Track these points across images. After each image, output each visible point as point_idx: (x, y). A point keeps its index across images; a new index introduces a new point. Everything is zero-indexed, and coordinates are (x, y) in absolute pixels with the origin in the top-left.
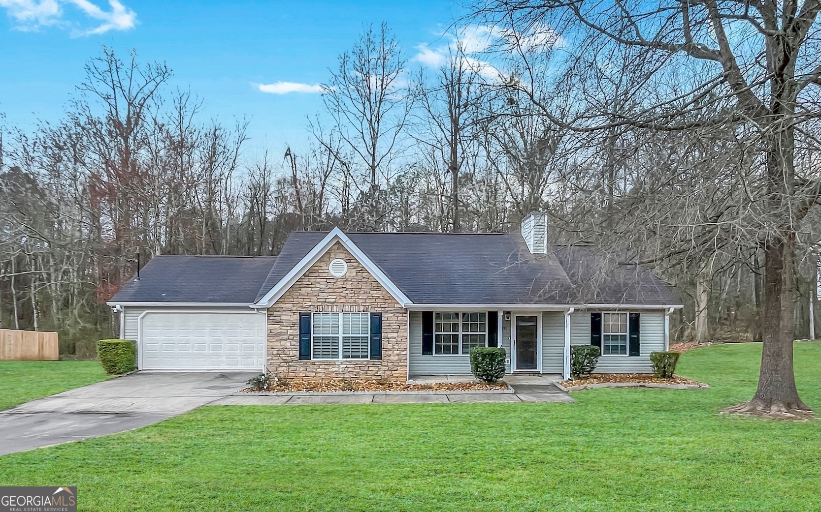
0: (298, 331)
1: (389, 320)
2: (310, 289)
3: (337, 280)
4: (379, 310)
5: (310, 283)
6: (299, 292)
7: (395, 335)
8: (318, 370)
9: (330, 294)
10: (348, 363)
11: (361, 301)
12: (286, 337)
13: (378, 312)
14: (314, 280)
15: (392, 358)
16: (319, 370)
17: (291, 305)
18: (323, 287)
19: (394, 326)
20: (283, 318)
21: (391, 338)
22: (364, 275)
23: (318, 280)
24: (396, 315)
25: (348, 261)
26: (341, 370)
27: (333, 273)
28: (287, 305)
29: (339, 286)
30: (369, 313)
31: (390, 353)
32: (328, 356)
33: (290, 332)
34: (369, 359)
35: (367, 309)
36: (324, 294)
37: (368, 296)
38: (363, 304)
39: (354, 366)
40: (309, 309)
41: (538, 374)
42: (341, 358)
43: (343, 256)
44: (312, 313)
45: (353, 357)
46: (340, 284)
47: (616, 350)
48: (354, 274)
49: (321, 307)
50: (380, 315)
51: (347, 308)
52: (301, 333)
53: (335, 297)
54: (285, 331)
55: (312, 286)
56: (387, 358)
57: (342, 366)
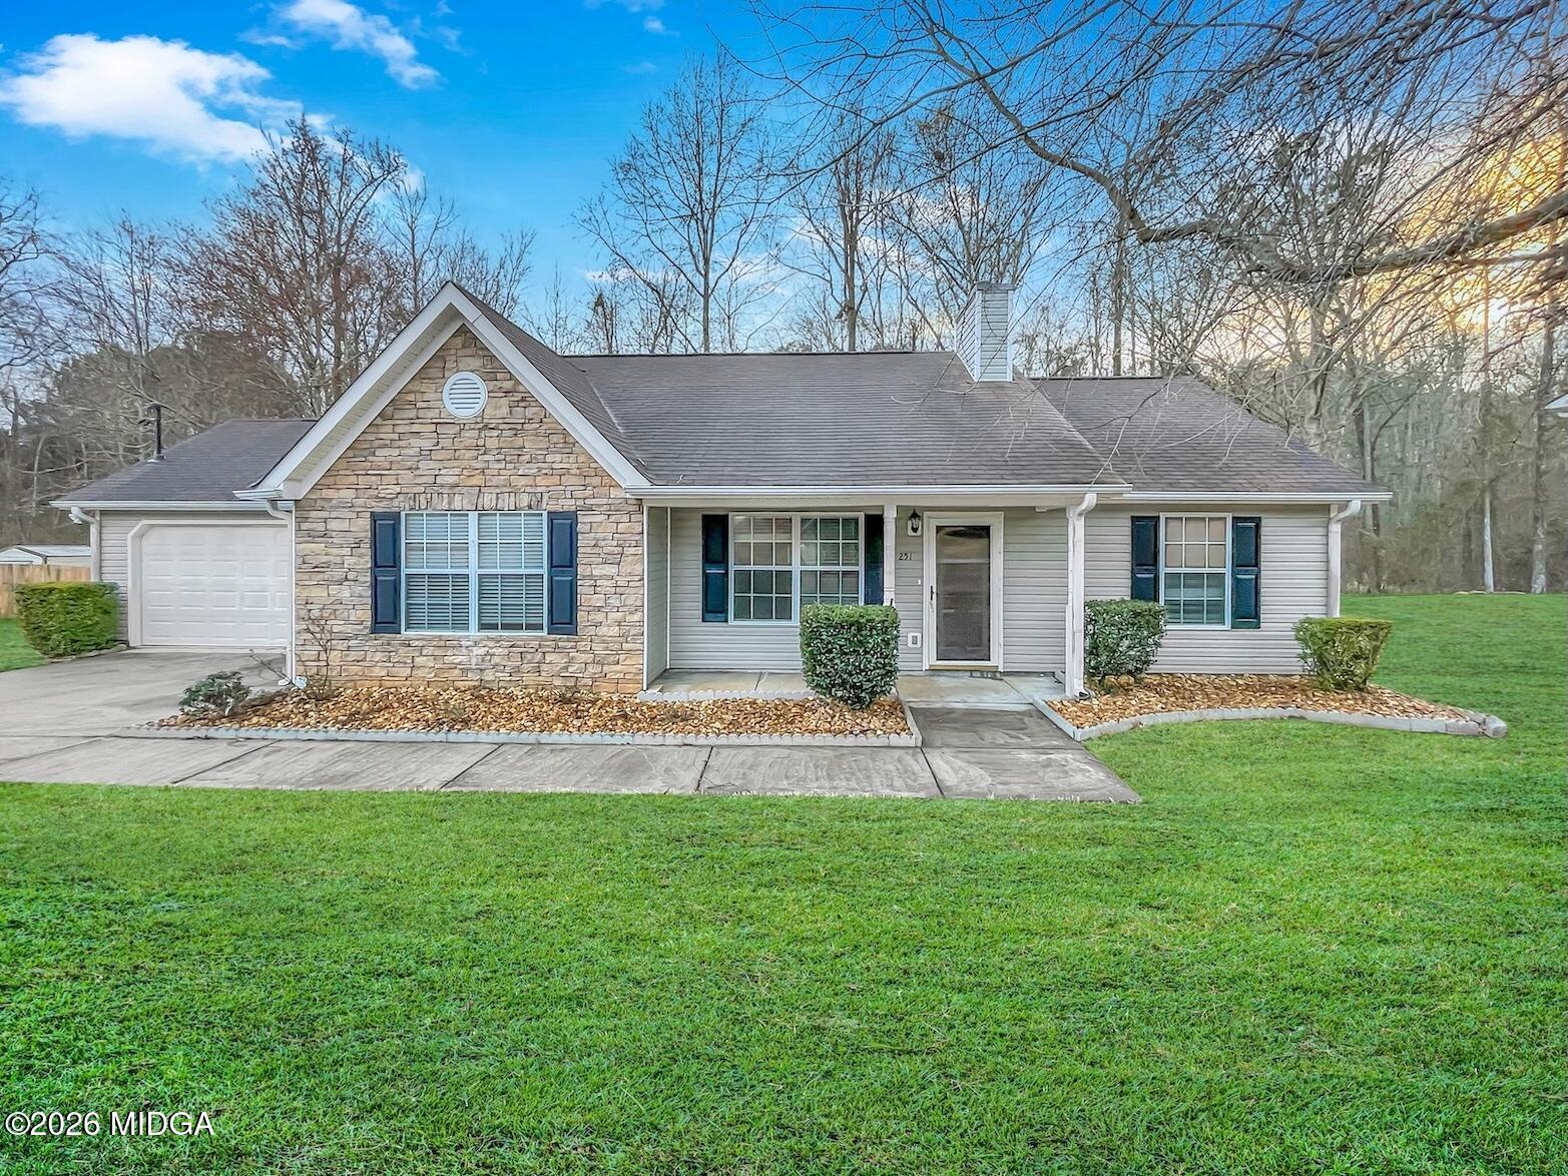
0: (368, 558)
1: (594, 531)
2: (397, 452)
3: (463, 427)
4: (567, 505)
5: (396, 436)
6: (370, 458)
7: (611, 570)
8: (417, 660)
9: (446, 465)
10: (491, 644)
11: (523, 481)
12: (339, 574)
13: (566, 508)
14: (407, 429)
15: (603, 630)
16: (419, 660)
17: (351, 494)
18: (427, 444)
19: (610, 547)
20: (333, 525)
21: (601, 577)
22: (530, 412)
23: (415, 428)
24: (612, 519)
25: (489, 376)
26: (474, 661)
27: (451, 408)
28: (344, 493)
29: (468, 442)
30: (545, 514)
31: (600, 617)
32: (443, 625)
33: (349, 561)
34: (544, 633)
35: (540, 502)
36: (432, 465)
37: (540, 469)
38: (528, 489)
39: (507, 651)
40: (396, 503)
41: (994, 674)
42: (473, 631)
43: (476, 363)
44: (403, 514)
45: (505, 627)
46: (469, 436)
47: (1198, 612)
48: (505, 411)
49: (423, 497)
50: (571, 518)
51: (488, 500)
52: (375, 564)
53: (457, 471)
54: (338, 560)
55: (401, 443)
56: (592, 631)
57: (478, 651)
